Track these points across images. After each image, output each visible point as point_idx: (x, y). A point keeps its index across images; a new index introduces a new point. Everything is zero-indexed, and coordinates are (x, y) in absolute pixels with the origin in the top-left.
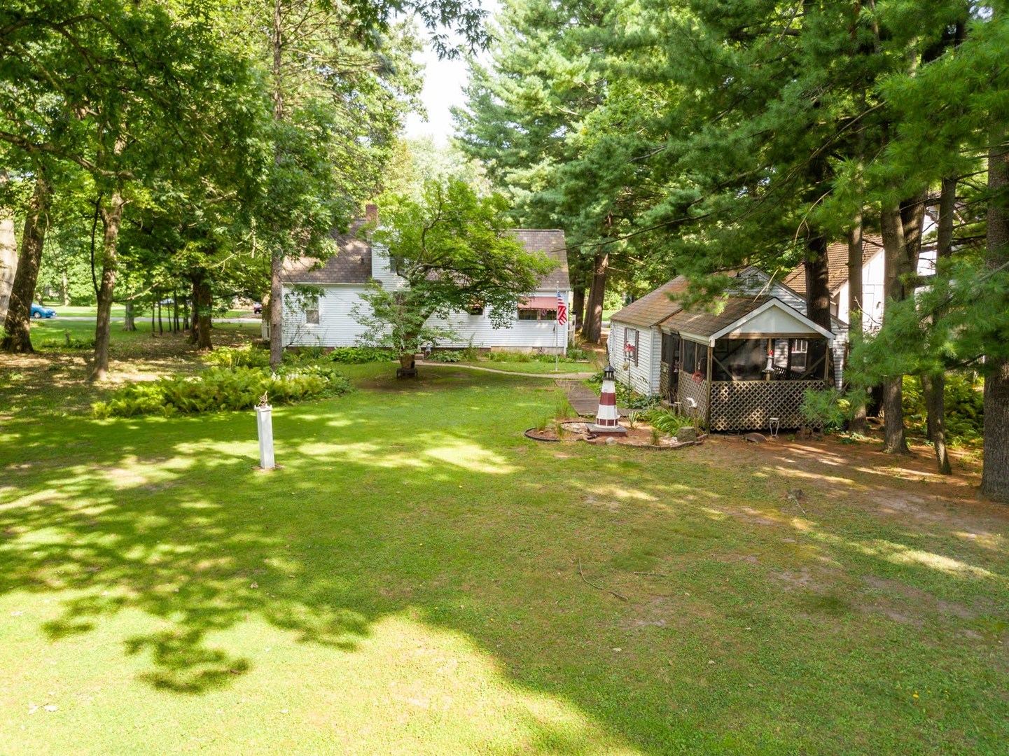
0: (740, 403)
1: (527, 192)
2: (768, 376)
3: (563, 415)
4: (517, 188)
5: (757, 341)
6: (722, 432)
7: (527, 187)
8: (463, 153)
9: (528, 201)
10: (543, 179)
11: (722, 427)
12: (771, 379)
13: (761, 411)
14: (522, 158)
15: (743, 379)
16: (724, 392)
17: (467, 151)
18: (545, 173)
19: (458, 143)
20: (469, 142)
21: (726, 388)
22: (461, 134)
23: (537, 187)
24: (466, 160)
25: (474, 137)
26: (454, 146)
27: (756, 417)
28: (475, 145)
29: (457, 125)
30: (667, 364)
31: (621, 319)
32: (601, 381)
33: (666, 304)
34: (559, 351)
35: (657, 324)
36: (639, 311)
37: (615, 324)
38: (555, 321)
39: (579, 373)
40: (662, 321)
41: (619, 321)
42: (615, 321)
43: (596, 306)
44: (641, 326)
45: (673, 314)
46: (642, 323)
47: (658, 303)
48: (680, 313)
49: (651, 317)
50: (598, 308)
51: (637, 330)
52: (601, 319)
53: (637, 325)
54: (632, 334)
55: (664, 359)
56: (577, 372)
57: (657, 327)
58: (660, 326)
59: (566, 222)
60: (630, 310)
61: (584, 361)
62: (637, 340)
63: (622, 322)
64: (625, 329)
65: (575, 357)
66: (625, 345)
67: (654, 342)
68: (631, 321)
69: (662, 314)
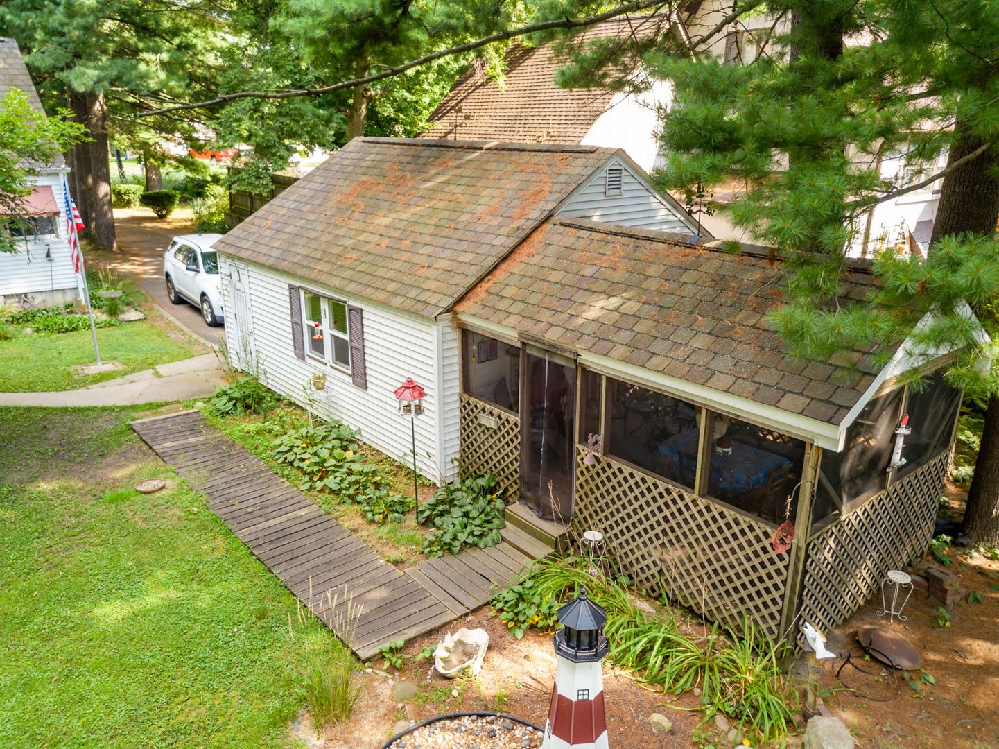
0: (846, 564)
2: (890, 477)
13: (870, 563)
30: (496, 411)
31: (271, 262)
32: (248, 407)
33: (397, 234)
34: (69, 298)
35: (448, 310)
36: (314, 245)
37: (239, 264)
38: (49, 238)
39: (161, 369)
40: (460, 300)
41: (261, 265)
42: (241, 259)
43: (96, 183)
44: (383, 305)
45: (480, 281)
46: (380, 296)
47: (356, 225)
48: (500, 275)
49: (390, 274)
50: (103, 189)
51: (353, 303)
52: (112, 205)
53: (353, 295)
54: (325, 306)
55: (466, 388)
56: (151, 366)
57: (449, 315)
58: (456, 313)
59: (17, 22)
60: (269, 233)
61: (132, 315)
62: (357, 326)
63: (272, 268)
64: (291, 288)
65: (113, 311)
66: (296, 325)
67: (443, 350)
68: (323, 278)
69: (430, 273)
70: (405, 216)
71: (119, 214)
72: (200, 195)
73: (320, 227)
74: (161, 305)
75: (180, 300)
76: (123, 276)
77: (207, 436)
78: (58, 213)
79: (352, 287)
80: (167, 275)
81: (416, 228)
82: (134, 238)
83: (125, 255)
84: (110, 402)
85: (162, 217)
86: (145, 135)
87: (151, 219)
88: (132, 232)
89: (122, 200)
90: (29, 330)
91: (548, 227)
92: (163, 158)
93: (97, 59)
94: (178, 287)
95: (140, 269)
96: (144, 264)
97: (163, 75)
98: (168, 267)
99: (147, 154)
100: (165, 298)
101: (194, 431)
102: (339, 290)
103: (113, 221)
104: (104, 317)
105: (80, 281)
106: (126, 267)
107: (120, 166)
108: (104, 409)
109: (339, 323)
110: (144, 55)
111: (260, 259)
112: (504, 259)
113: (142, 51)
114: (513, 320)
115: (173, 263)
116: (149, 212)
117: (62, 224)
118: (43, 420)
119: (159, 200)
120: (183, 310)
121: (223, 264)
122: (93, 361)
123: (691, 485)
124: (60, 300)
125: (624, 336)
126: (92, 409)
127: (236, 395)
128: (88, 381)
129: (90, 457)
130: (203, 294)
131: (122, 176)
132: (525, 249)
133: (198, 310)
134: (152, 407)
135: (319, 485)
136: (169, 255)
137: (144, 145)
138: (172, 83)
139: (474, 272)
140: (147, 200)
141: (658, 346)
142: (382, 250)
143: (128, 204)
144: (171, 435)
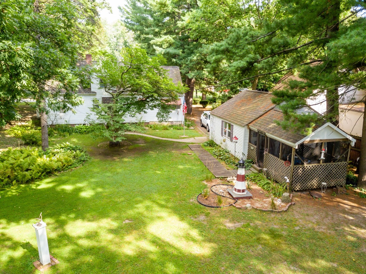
0: (307, 176)
1: (161, 49)
2: (321, 161)
3: (209, 179)
4: (157, 47)
5: (317, 144)
6: (298, 191)
7: (161, 46)
8: (126, 28)
9: (163, 53)
10: (167, 42)
11: (298, 189)
12: (323, 163)
13: (317, 179)
14: (156, 32)
15: (310, 163)
16: (300, 171)
17: (127, 27)
18: (168, 40)
19: (123, 23)
20: (128, 23)
21: (301, 169)
22: (123, 19)
23: (165, 46)
24: (127, 31)
25: (129, 20)
26: (121, 24)
27: (314, 183)
28: (130, 24)
29: (122, 15)
30: (254, 146)
31: (219, 116)
32: (210, 145)
33: (244, 111)
34: (180, 123)
35: (247, 125)
36: (228, 113)
37: (214, 116)
38: (179, 110)
39: (195, 138)
40: (250, 123)
41: (217, 116)
42: (214, 115)
43: (190, 98)
44: (236, 124)
45: (255, 120)
46: (236, 122)
47: (237, 109)
48: (259, 119)
49: (240, 119)
50: (191, 100)
51: (232, 124)
52: (192, 104)
53: (232, 122)
54: (227, 125)
55: (250, 141)
56: (194, 137)
57: (247, 126)
58: (248, 126)
59: (180, 63)
60: (221, 110)
61: (192, 128)
62: (232, 129)
63: (219, 117)
64: (222, 121)
65: (188, 126)
66: (222, 129)
67: (245, 133)
68: (227, 119)
69: (246, 118)
70: (247, 107)
71: (194, 106)
72: (215, 102)
73: (231, 109)
74: (199, 127)
75: (203, 126)
76: (192, 120)
77: (201, 149)
78: (181, 105)
79: (232, 121)
80: (201, 120)
81: (248, 110)
82: (196, 112)
83: (193, 116)
84: (185, 142)
85: (204, 107)
86: (203, 86)
87: (201, 108)
88: (196, 111)
89: (195, 103)
90: (172, 129)
91: (272, 110)
92: (206, 92)
93: (194, 71)
94: (203, 123)
95: (196, 119)
96: (197, 118)
97: (207, 74)
98: (201, 118)
99: (203, 90)
100: (200, 125)
101: (199, 148)
102: (230, 121)
103: (192, 108)
104: (187, 128)
105: (183, 120)
106: (193, 119)
107: (197, 93)
108: (184, 143)
109: (229, 129)
110: (204, 69)
111: (218, 115)
112: (261, 116)
113: (204, 68)
114: (257, 127)
115: (203, 117)
116: (201, 106)
117: (182, 107)
118: (174, 143)
119: (204, 103)
120: (203, 128)
121: (211, 117)
122: (183, 135)
123: (279, 157)
124: (178, 123)
125: (273, 130)
126: (182, 142)
127: (209, 143)
128: (181, 138)
129: (180, 149)
130: (207, 124)
131: (197, 96)
132: (266, 114)
133: (206, 128)
134: (192, 143)
135: (219, 158)
136: (202, 115)
137: (203, 88)
138: (209, 76)
139: (254, 118)
140: (201, 103)
141: (277, 132)
142: (240, 114)
143: (196, 104)
144: (195, 148)
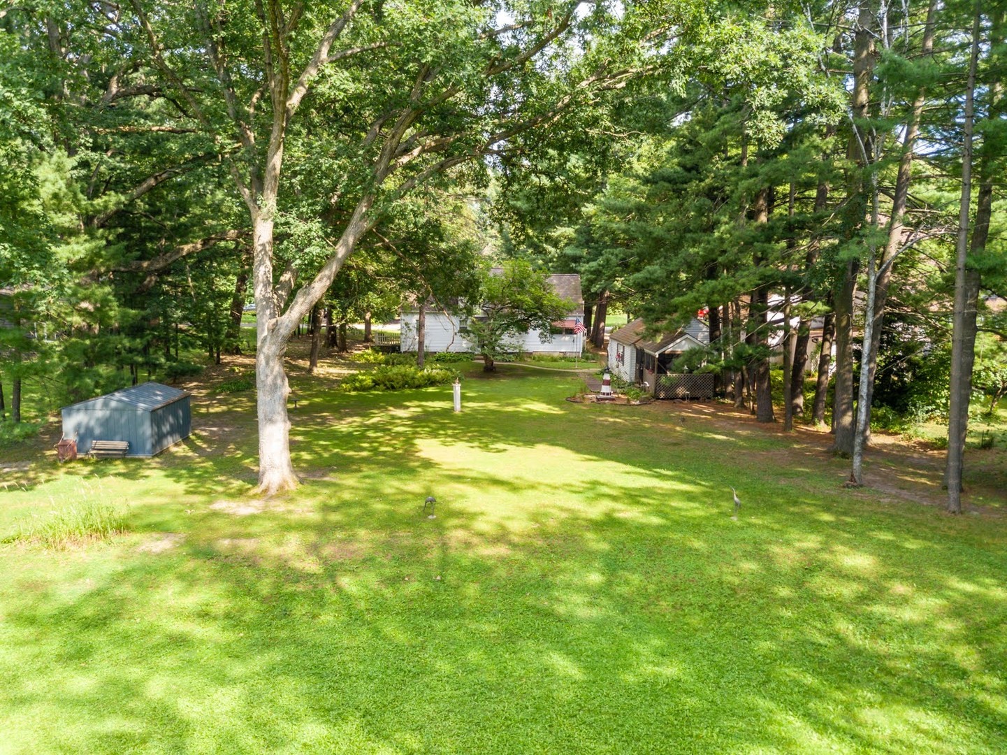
3: (583, 391)
5: (680, 354)
6: (662, 399)
13: (682, 389)
15: (673, 373)
16: (663, 379)
34: (576, 355)
38: (575, 336)
54: (621, 347)
64: (618, 344)
65: (587, 359)
66: (617, 353)
90: (563, 361)
104: (584, 361)
109: (622, 351)
